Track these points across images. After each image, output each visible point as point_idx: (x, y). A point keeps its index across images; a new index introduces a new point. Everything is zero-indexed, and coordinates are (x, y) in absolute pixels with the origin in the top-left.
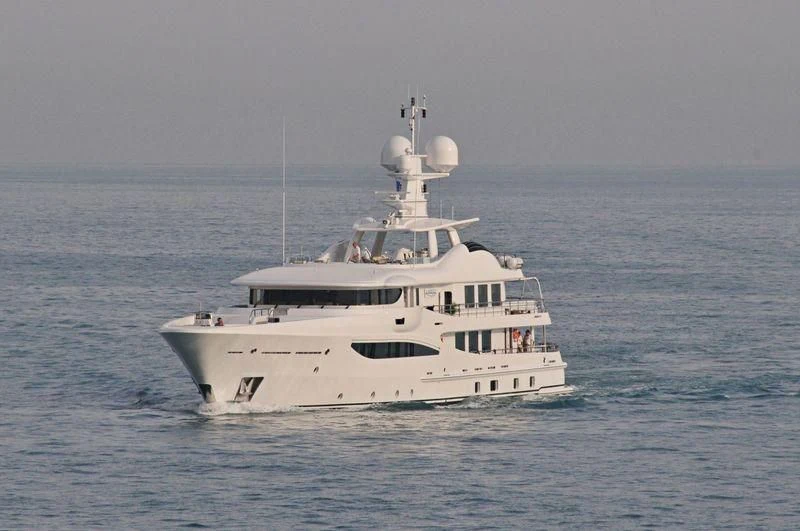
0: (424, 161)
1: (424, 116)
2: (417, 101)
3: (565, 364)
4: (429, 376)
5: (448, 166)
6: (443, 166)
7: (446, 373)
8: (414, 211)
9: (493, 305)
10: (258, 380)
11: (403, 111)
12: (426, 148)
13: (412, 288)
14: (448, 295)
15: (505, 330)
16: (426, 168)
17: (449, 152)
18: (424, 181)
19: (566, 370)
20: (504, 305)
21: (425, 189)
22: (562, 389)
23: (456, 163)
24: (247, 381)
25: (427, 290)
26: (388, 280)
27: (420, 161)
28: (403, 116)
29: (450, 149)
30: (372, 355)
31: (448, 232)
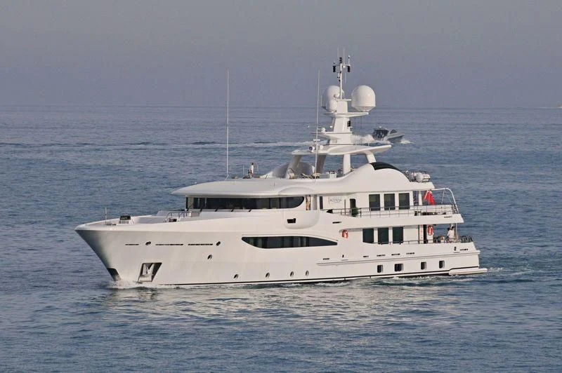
0: (349, 103)
1: (349, 71)
2: (343, 60)
3: (479, 251)
4: (326, 261)
5: (367, 107)
6: (363, 107)
7: (344, 259)
8: (342, 140)
9: (400, 208)
10: (158, 265)
11: (334, 67)
12: (352, 94)
13: (315, 196)
14: (353, 202)
15: (419, 227)
16: (351, 109)
17: (368, 97)
18: (350, 118)
19: (479, 255)
20: (411, 208)
21: (349, 124)
22: (477, 270)
23: (374, 105)
24: (149, 266)
25: (332, 198)
26: (284, 190)
27: (346, 103)
28: (334, 71)
29: (369, 95)
30: (264, 246)
31: (365, 155)
